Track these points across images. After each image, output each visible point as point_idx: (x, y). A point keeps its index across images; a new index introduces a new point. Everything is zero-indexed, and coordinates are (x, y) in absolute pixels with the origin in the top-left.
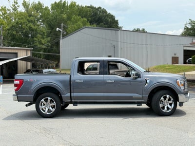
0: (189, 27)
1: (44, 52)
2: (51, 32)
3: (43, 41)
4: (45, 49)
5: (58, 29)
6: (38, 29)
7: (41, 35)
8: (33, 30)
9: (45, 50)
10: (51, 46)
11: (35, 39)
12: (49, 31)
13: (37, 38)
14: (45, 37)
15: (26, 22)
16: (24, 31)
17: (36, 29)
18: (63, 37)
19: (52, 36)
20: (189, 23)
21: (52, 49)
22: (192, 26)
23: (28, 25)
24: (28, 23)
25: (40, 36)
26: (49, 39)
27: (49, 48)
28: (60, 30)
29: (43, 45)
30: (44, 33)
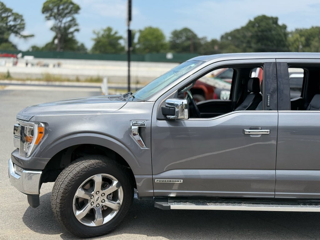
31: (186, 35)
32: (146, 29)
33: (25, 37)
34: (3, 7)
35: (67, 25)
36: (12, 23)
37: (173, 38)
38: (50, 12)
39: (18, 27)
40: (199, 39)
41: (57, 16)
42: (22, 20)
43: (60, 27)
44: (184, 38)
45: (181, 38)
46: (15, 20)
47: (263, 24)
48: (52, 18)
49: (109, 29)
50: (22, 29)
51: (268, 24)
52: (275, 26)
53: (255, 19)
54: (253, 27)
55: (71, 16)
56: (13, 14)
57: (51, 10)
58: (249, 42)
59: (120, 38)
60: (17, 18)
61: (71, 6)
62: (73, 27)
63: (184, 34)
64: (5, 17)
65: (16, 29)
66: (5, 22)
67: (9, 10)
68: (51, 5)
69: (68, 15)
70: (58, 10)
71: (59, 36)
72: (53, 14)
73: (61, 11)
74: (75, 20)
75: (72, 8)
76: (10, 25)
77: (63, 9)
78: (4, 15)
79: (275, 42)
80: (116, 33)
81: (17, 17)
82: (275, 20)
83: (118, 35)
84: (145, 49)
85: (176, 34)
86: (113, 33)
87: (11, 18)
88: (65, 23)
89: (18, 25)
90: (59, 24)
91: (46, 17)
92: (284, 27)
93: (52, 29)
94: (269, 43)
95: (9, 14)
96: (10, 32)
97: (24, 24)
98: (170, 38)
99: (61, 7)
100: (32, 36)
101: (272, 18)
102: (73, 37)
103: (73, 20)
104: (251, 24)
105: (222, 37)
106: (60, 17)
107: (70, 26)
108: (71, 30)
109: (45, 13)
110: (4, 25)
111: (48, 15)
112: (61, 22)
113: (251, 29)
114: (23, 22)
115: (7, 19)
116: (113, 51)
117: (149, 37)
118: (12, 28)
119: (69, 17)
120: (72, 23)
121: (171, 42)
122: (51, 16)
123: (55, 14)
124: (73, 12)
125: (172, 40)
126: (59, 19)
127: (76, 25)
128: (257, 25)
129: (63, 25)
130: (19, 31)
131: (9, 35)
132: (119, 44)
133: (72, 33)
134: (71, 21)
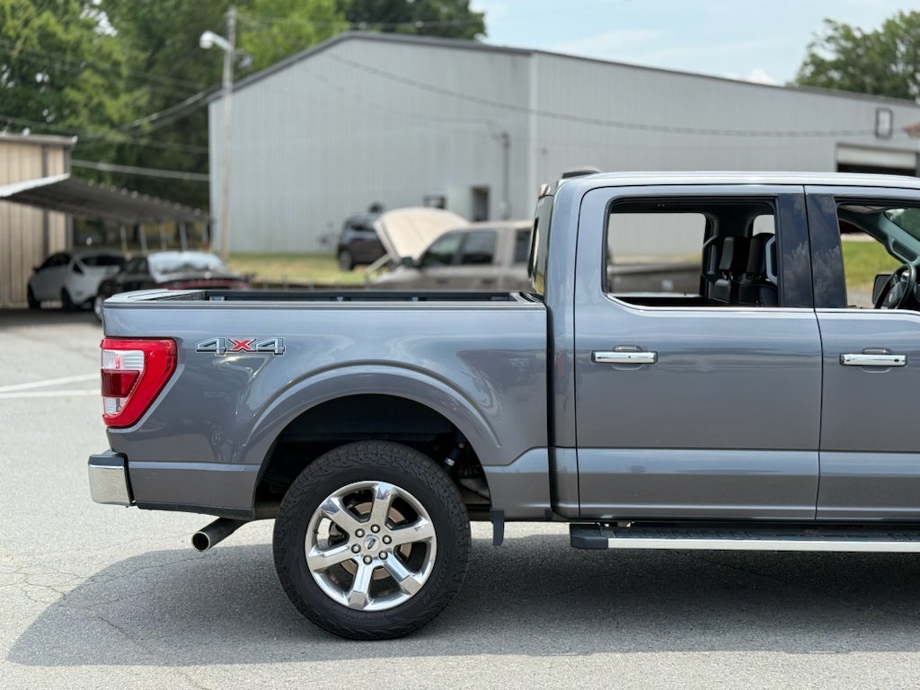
0: (828, 54)
1: (120, 160)
2: (150, 64)
3: (113, 107)
4: (121, 148)
5: (208, 39)
6: (85, 46)
7: (103, 73)
8: (60, 48)
9: (121, 154)
10: (155, 135)
11: (71, 94)
12: (143, 56)
13: (79, 89)
14: (121, 84)
15: (26, 9)
16: (15, 54)
17: (78, 43)
18: (235, 81)
19: (155, 84)
20: (829, 39)
21: (160, 151)
22: (843, 51)
23: (37, 22)
24: (32, 9)
25: (97, 80)
26: (142, 96)
27: (144, 142)
28: (221, 42)
29: (113, 125)
30: (116, 64)
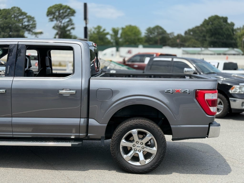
31: (157, 32)
32: (127, 27)
33: (36, 34)
34: (19, 12)
35: (65, 24)
36: (26, 24)
37: (147, 34)
38: (53, 15)
39: (30, 26)
40: (168, 34)
41: (58, 18)
42: (34, 21)
43: (61, 26)
44: (156, 34)
45: (154, 33)
46: (28, 21)
47: (216, 22)
48: (54, 19)
49: (99, 27)
50: (34, 28)
51: (219, 22)
52: (225, 24)
53: (209, 18)
54: (208, 24)
55: (68, 18)
56: (27, 17)
57: (54, 13)
58: (204, 36)
59: (108, 34)
60: (30, 20)
61: (69, 10)
62: (70, 26)
63: (156, 31)
64: (21, 19)
65: (29, 28)
66: (21, 22)
67: (24, 14)
68: (53, 10)
69: (66, 17)
70: (59, 13)
71: (60, 33)
72: (55, 16)
73: (61, 14)
74: (71, 21)
75: (69, 12)
76: (25, 25)
77: (62, 13)
78: (20, 18)
79: (225, 36)
80: (104, 30)
81: (30, 18)
82: (225, 19)
83: (106, 32)
84: (126, 42)
85: (150, 31)
86: (102, 30)
87: (25, 20)
88: (64, 23)
89: (31, 25)
90: (60, 24)
91: (50, 19)
92: (233, 24)
93: (54, 28)
94: (220, 37)
95: (24, 17)
96: (24, 30)
97: (35, 24)
98: (146, 33)
99: (61, 11)
100: (41, 33)
101: (223, 18)
102: (70, 33)
103: (70, 20)
104: (206, 23)
105: (186, 33)
106: (60, 19)
107: (68, 26)
108: (69, 28)
109: (49, 15)
110: (21, 25)
111: (51, 17)
112: (61, 22)
113: (206, 26)
114: (34, 23)
115: (22, 21)
116: (102, 43)
117: (129, 33)
118: (27, 27)
119: (67, 18)
120: (70, 23)
121: (146, 36)
122: (54, 18)
123: (57, 16)
124: (70, 15)
125: (146, 35)
126: (60, 20)
127: (72, 24)
128: (211, 23)
129: (62, 25)
130: (31, 30)
131: (24, 32)
132: (107, 39)
133: (69, 30)
134: (68, 21)
